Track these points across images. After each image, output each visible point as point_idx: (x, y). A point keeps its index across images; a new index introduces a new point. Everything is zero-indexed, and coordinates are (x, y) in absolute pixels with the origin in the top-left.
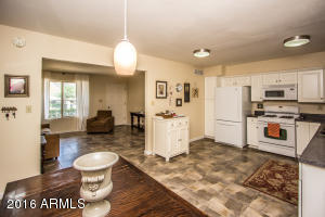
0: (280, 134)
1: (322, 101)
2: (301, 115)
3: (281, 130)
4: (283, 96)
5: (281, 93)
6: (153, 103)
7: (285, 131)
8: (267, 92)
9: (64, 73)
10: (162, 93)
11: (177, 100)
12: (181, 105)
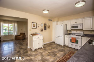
0: (76, 41)
1: (91, 29)
2: (84, 34)
3: (76, 40)
4: (77, 28)
5: (77, 27)
6: (30, 30)
7: (78, 40)
8: (72, 26)
9: (8, 21)
10: (34, 27)
11: (41, 29)
12: (42, 31)
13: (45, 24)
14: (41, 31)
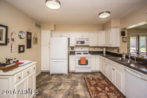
4: (84, 43)
7: (87, 61)
11: (20, 46)
12: (23, 51)
13: (29, 34)
14: (20, 52)
